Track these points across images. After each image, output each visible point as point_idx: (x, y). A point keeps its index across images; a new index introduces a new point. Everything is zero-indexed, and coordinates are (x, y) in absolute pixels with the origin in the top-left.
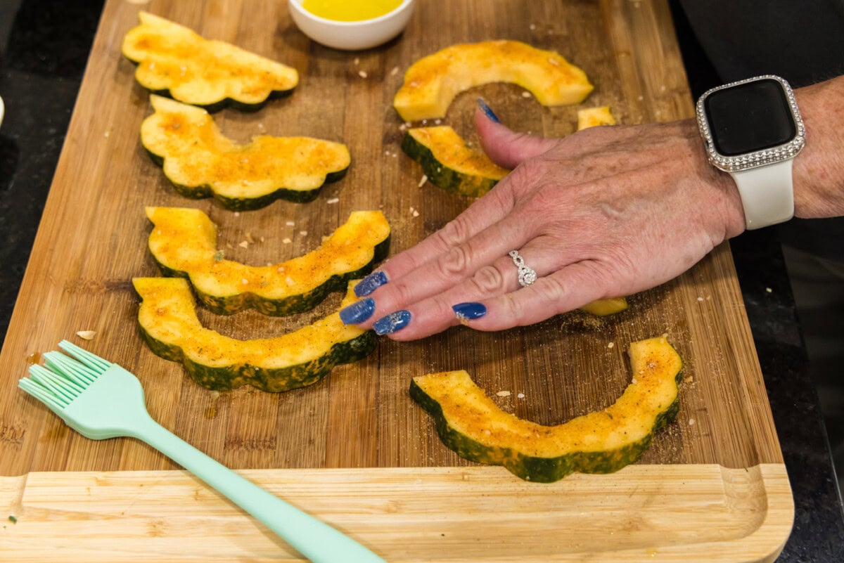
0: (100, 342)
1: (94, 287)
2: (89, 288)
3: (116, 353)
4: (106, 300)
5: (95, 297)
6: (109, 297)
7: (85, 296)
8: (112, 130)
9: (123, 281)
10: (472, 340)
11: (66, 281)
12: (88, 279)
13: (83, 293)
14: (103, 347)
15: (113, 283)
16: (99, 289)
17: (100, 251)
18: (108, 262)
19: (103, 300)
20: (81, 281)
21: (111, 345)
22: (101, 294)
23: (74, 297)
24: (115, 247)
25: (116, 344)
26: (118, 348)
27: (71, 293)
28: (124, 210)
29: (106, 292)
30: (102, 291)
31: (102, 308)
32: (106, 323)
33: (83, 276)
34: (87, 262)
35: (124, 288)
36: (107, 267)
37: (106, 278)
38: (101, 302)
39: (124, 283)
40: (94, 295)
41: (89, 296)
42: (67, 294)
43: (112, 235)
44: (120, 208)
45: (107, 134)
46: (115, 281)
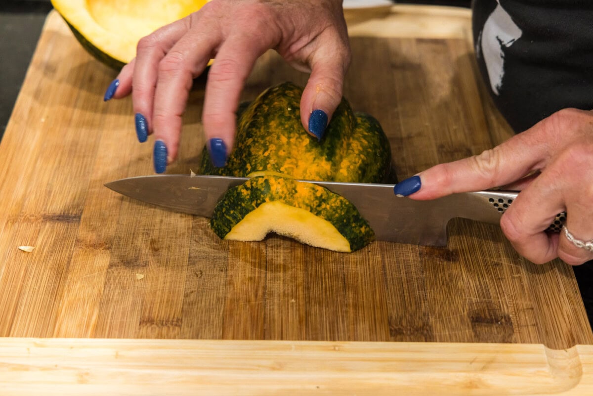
0: (38, 254)
1: (32, 218)
2: (29, 219)
3: (51, 262)
4: (42, 227)
5: (34, 225)
6: (46, 224)
7: (25, 224)
8: (48, 117)
9: (57, 215)
10: (342, 259)
11: (9, 216)
12: (27, 213)
13: (24, 221)
14: (40, 257)
15: (49, 216)
16: (37, 219)
17: (38, 194)
18: (44, 202)
19: (40, 227)
20: (22, 214)
21: (46, 256)
22: (39, 223)
23: (17, 225)
24: (50, 192)
25: (51, 256)
26: (52, 258)
27: (13, 223)
28: (58, 168)
29: (42, 222)
30: (40, 221)
31: (39, 232)
32: (42, 242)
33: (23, 211)
34: (26, 202)
35: (58, 219)
36: (43, 205)
37: (42, 213)
38: (38, 228)
39: (57, 216)
40: (32, 223)
41: (29, 224)
42: (10, 224)
43: (48, 184)
44: (55, 167)
45: (43, 120)
46: (50, 215)
